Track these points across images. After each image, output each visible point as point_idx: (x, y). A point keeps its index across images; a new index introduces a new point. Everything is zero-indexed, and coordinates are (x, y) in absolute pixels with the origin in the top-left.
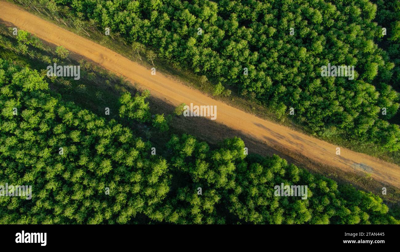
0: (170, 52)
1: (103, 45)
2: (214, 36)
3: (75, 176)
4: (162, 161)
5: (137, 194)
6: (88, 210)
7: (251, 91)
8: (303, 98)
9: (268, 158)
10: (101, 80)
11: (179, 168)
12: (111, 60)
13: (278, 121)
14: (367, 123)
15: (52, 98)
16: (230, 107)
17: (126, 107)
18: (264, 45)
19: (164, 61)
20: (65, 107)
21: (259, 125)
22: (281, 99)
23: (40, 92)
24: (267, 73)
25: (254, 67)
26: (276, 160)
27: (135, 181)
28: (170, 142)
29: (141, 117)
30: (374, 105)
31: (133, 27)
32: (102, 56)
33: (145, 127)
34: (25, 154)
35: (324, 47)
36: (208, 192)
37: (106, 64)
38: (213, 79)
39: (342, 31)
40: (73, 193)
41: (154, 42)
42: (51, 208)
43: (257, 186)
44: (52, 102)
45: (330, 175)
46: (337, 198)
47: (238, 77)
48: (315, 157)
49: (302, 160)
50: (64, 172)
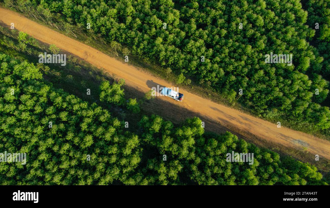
0: (141, 49)
1: (87, 44)
2: (177, 36)
3: (63, 149)
4: (135, 137)
5: (114, 164)
6: (73, 177)
7: (207, 80)
8: (250, 86)
9: (221, 135)
10: (86, 72)
11: (148, 142)
12: (93, 56)
13: (230, 105)
14: (303, 105)
15: (45, 85)
16: (190, 93)
17: (106, 92)
18: (217, 43)
19: (136, 57)
20: (56, 93)
21: (214, 109)
22: (231, 87)
23: (35, 81)
24: (220, 65)
25: (209, 61)
26: (228, 135)
27: (112, 153)
28: (141, 121)
29: (118, 101)
30: (308, 91)
31: (112, 29)
32: (86, 53)
33: (121, 110)
34: (22, 131)
35: (266, 45)
36: (172, 162)
37: (89, 60)
38: (176, 71)
39: (280, 32)
40: (61, 163)
41: (129, 41)
42: (42, 176)
43: (213, 157)
44: (45, 88)
45: (273, 149)
46: (280, 167)
47: (197, 69)
48: (261, 135)
49: (250, 137)
50: (54, 146)
